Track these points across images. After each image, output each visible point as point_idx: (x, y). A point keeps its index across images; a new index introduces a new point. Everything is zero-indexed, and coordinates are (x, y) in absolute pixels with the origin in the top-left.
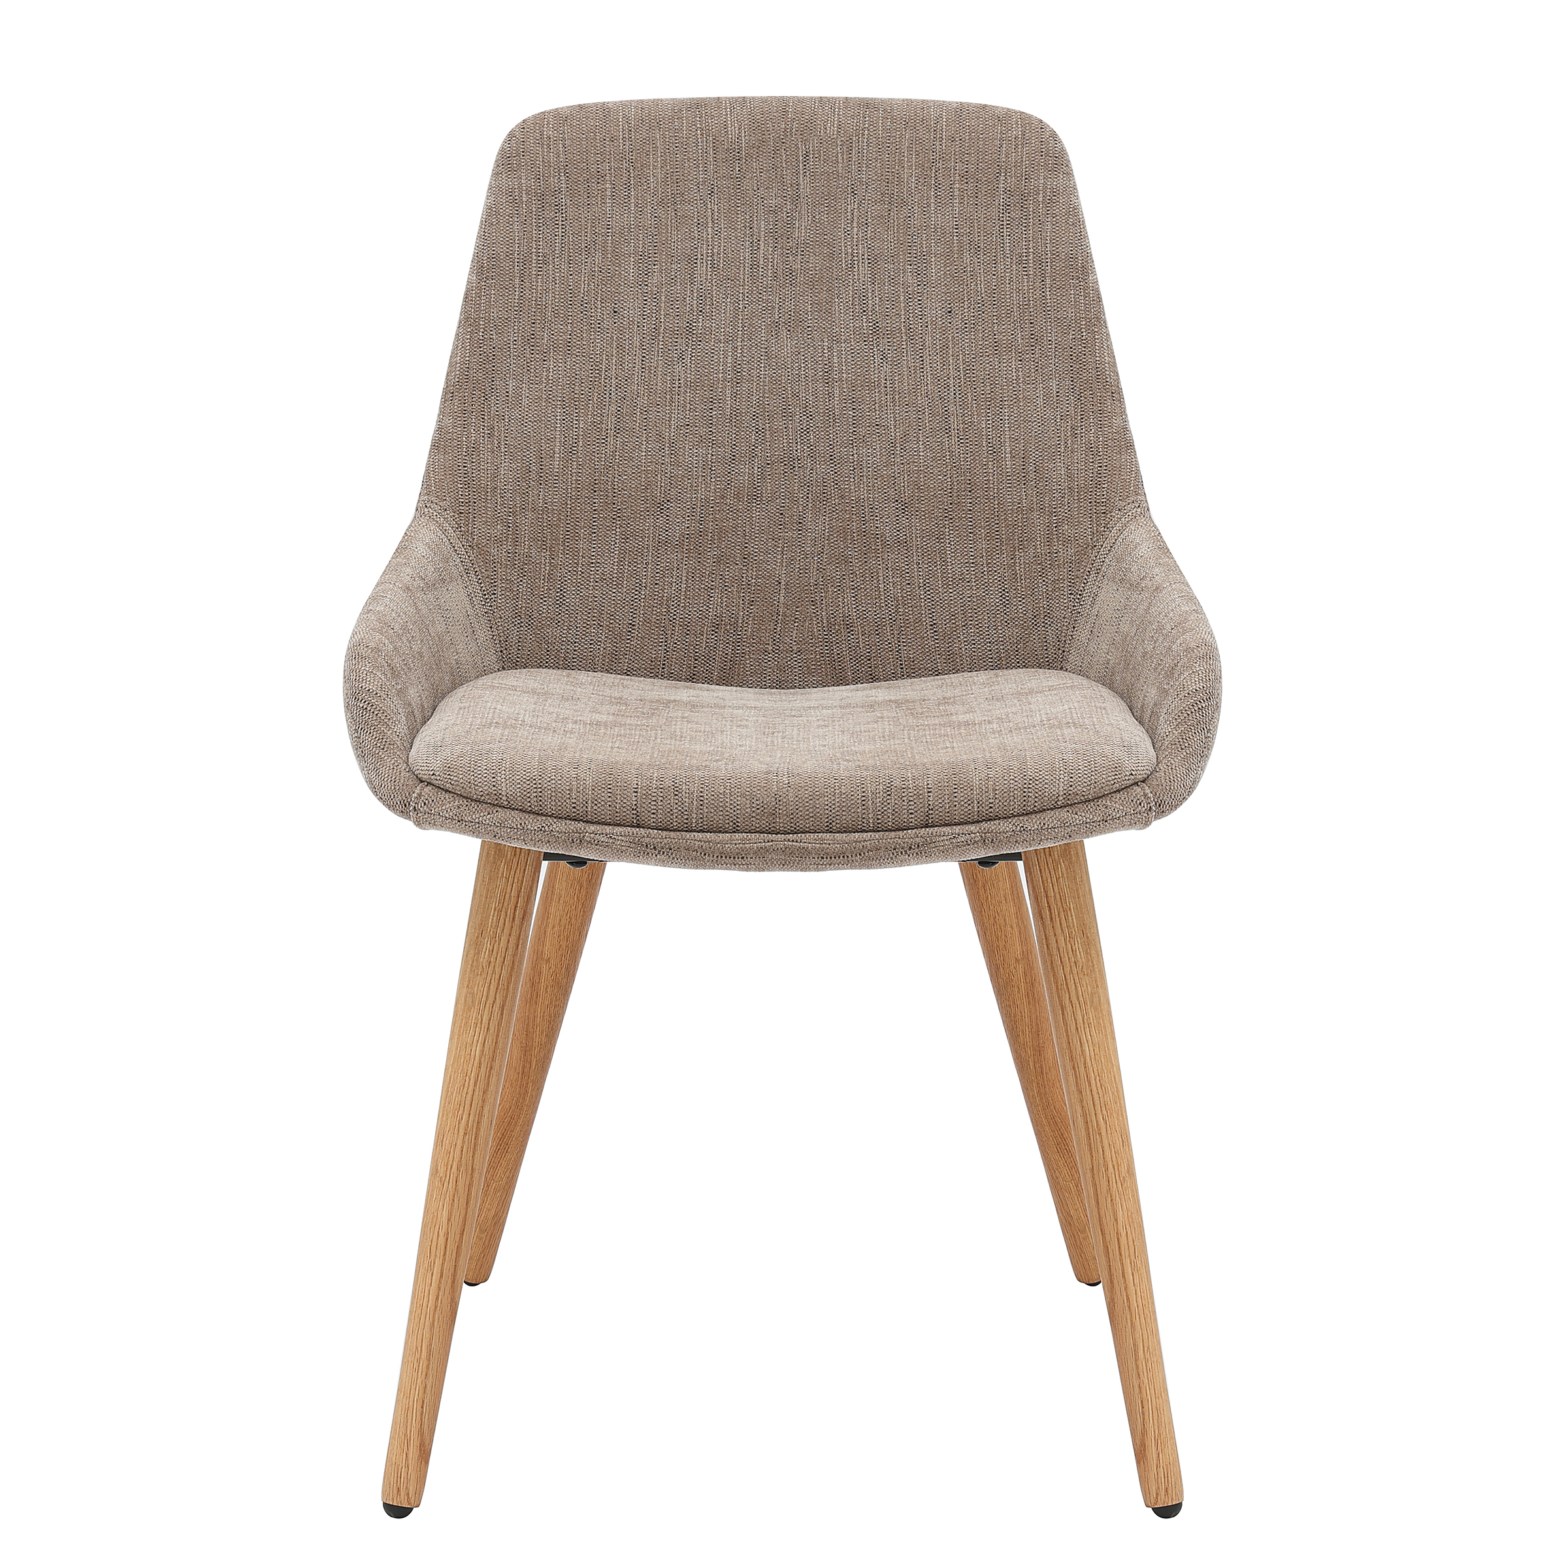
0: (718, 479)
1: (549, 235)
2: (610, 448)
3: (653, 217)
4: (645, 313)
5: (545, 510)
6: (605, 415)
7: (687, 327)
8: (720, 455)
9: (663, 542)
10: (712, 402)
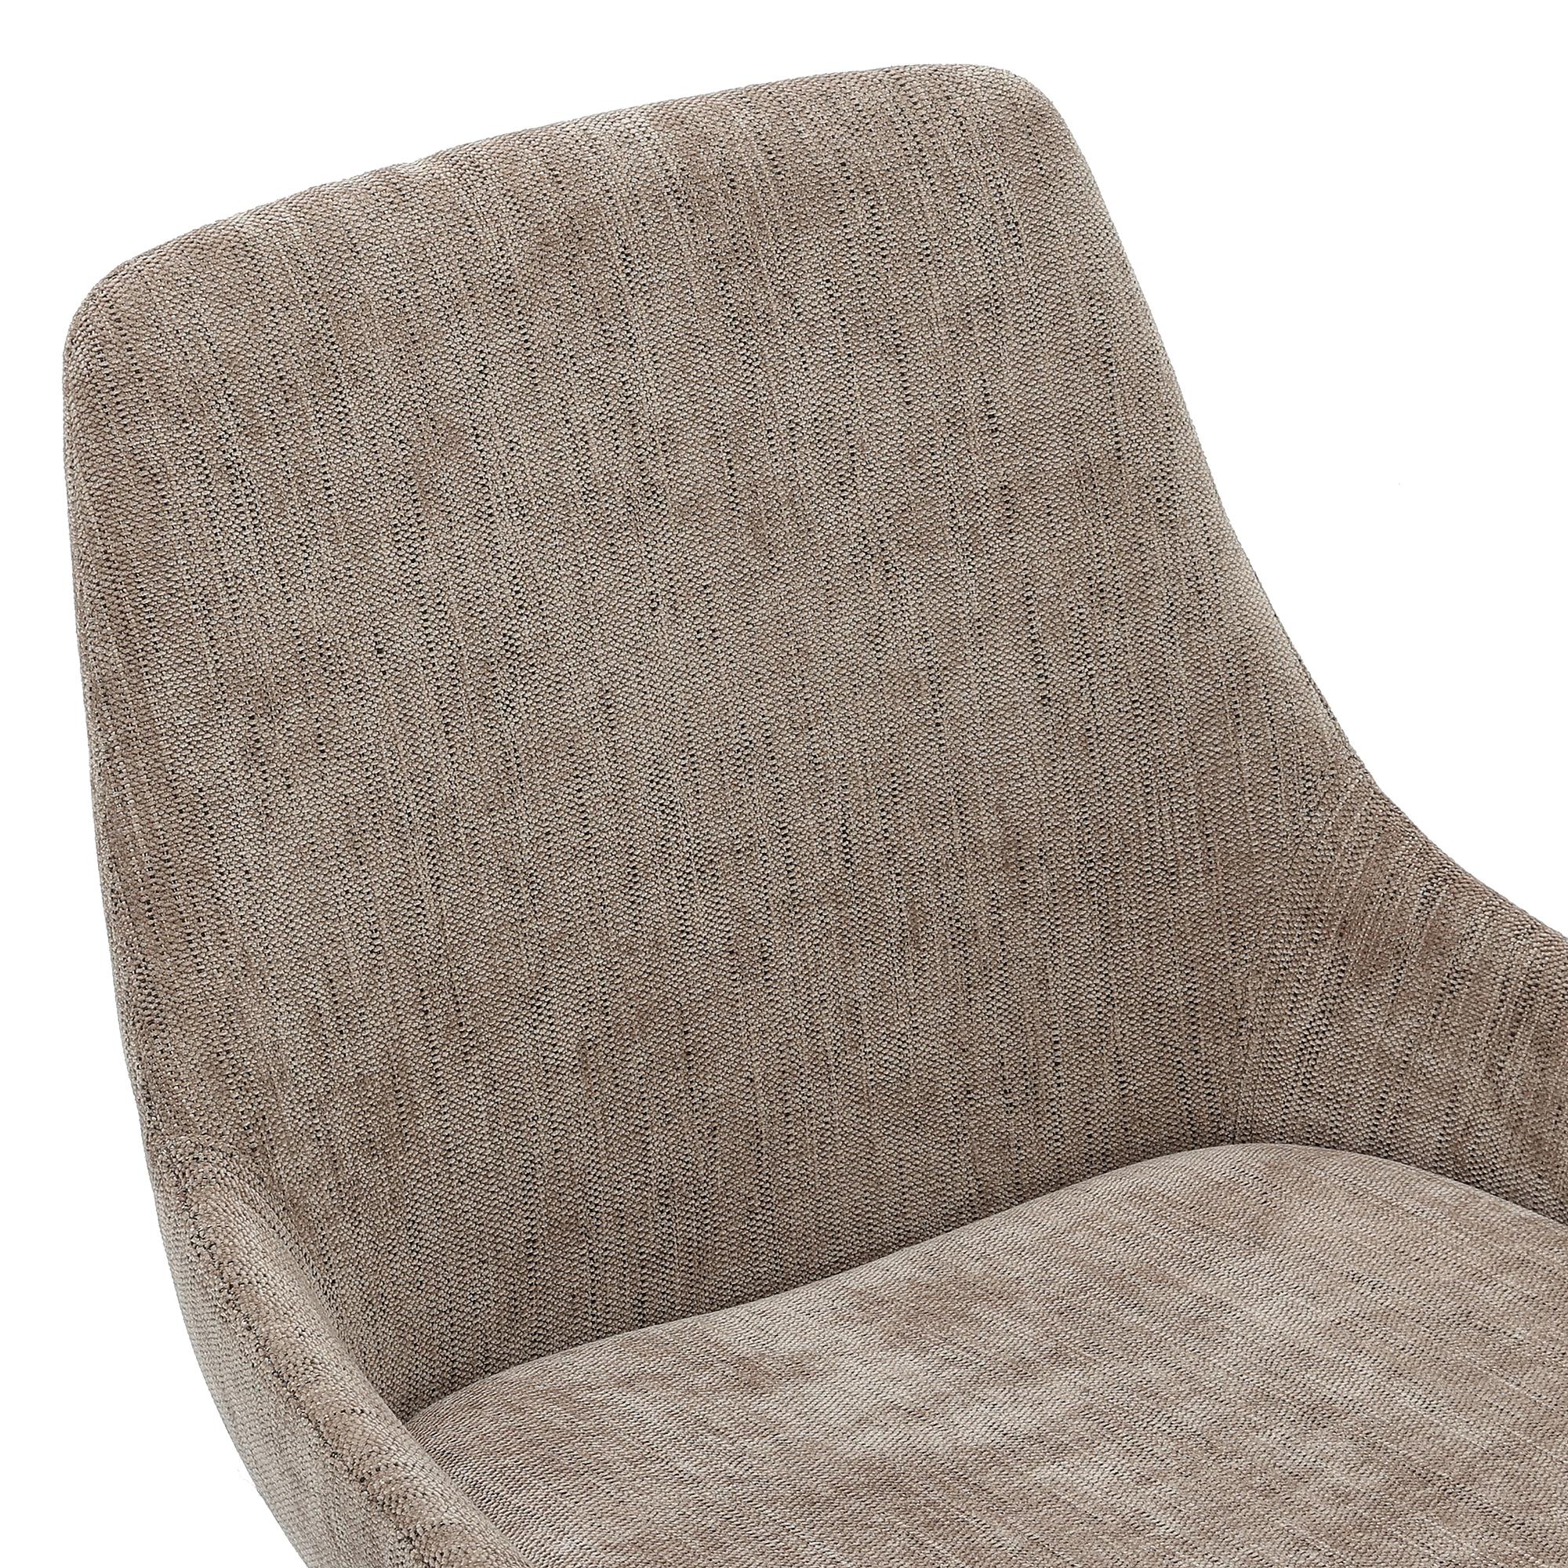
0: (618, 920)
1: (232, 531)
2: (433, 920)
3: (397, 443)
4: (431, 638)
5: (361, 1080)
6: (410, 859)
7: (506, 643)
8: (611, 874)
9: (554, 1069)
10: (577, 777)
